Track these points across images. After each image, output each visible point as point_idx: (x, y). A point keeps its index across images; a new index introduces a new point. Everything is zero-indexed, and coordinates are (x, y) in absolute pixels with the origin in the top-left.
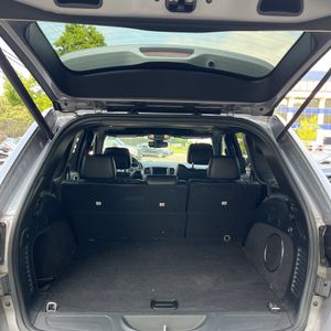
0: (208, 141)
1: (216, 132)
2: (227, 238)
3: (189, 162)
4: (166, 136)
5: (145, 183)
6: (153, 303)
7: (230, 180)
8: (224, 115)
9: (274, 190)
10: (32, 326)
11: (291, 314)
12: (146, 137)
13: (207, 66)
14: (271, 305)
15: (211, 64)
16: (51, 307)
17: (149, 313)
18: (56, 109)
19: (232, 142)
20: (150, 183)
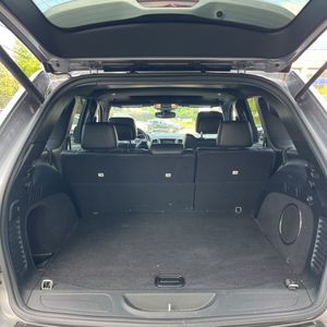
0: (218, 109)
1: (227, 99)
2: (238, 210)
3: (198, 131)
4: (173, 105)
5: (149, 152)
6: (158, 281)
7: (242, 148)
8: (235, 72)
9: (290, 157)
10: (26, 305)
11: (311, 291)
12: (152, 107)
13: (215, 17)
14: (288, 282)
15: (220, 14)
16: (47, 285)
17: (152, 291)
18: (47, 71)
19: (243, 108)
20: (154, 152)
